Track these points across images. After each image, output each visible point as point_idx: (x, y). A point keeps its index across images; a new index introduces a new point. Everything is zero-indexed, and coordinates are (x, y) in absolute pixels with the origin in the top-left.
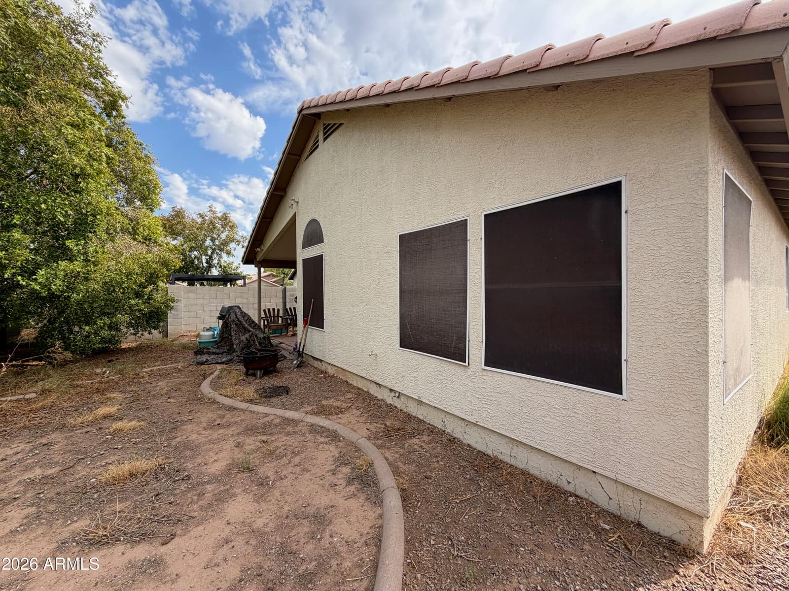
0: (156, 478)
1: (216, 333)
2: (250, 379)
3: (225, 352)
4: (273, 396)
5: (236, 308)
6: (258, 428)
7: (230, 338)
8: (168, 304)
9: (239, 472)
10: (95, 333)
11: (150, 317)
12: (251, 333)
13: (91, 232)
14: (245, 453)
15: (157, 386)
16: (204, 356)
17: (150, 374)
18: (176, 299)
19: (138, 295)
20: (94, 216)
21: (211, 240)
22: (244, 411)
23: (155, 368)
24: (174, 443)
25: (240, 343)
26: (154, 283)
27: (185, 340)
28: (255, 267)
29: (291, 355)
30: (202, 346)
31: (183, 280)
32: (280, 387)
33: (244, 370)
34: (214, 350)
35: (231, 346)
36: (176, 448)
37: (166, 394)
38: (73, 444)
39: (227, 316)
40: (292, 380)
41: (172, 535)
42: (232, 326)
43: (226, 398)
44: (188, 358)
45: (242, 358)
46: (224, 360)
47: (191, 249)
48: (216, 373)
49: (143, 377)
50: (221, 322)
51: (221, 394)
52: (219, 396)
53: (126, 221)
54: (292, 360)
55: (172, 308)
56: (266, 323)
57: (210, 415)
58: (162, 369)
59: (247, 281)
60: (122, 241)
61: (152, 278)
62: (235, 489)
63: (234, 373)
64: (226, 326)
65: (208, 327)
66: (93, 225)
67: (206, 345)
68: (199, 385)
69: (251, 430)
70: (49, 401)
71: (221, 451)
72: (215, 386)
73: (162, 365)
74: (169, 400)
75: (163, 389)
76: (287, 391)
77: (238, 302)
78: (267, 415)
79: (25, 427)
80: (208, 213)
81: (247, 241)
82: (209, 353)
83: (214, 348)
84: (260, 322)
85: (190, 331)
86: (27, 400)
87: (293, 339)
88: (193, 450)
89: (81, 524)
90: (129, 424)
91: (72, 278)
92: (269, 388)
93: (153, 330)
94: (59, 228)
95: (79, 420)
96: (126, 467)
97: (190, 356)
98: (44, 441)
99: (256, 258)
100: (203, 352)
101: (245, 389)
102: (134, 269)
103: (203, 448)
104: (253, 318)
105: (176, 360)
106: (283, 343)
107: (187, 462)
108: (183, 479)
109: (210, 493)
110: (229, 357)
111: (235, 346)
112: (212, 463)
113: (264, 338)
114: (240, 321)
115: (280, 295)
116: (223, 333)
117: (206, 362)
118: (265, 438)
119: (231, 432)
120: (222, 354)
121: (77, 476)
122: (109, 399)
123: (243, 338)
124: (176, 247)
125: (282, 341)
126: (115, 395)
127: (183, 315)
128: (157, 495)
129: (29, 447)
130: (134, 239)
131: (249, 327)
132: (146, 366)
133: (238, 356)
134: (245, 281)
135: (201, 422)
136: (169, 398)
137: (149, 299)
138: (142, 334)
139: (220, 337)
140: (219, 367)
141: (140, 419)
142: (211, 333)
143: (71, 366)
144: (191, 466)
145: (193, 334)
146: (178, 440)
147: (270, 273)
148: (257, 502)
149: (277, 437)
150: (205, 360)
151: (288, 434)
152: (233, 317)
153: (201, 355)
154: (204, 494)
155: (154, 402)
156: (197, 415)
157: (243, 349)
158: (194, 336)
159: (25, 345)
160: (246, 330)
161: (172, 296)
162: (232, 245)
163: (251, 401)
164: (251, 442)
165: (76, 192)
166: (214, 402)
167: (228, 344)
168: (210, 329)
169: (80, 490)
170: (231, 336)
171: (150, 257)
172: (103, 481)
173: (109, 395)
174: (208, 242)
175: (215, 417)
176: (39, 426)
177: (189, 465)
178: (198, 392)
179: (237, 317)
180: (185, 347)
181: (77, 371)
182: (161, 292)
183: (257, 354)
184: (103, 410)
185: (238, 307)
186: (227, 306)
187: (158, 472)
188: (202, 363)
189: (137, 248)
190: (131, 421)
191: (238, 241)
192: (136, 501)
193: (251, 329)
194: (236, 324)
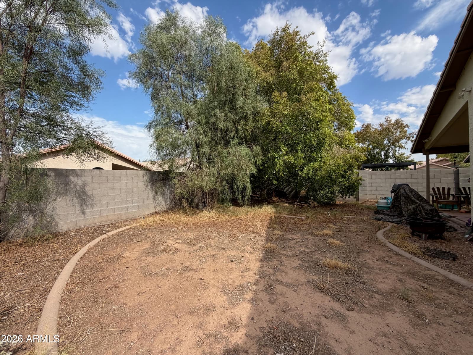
0: (347, 274)
1: (389, 201)
2: (415, 238)
3: (396, 215)
4: (436, 257)
5: (405, 185)
6: (419, 275)
7: (400, 206)
8: (359, 182)
9: (399, 298)
10: (325, 195)
11: (349, 189)
12: (418, 204)
13: (323, 147)
14: (406, 288)
15: (351, 227)
16: (381, 215)
17: (349, 219)
18: (363, 179)
19: (343, 177)
20: (324, 139)
21: (387, 140)
22: (408, 259)
23: (351, 217)
24: (358, 260)
25: (408, 210)
26: (351, 170)
27: (369, 204)
28: (423, 154)
29: (463, 229)
30: (379, 209)
31: (369, 168)
32: (446, 252)
33: (411, 231)
34: (388, 213)
35: (401, 212)
36: (358, 264)
37: (356, 232)
38: (315, 242)
39: (398, 191)
40: (461, 250)
41: (352, 308)
42: (402, 198)
43: (394, 246)
44: (370, 215)
45: (409, 222)
46: (394, 220)
47: (374, 148)
48: (388, 228)
49: (345, 220)
50: (393, 194)
51: (390, 242)
52: (388, 242)
53: (337, 139)
54: (464, 234)
55: (361, 184)
56: (435, 199)
57: (381, 253)
58: (355, 218)
59: (417, 166)
60: (336, 148)
61: (350, 167)
62: (394, 307)
63: (402, 231)
64: (396, 198)
65: (384, 197)
66: (324, 143)
67: (382, 208)
68: (376, 232)
69: (413, 275)
70: (308, 221)
71: (387, 278)
72: (386, 235)
73: (355, 216)
74: (357, 236)
75: (354, 229)
76: (454, 258)
77: (409, 181)
78: (429, 269)
79: (301, 230)
80: (385, 123)
81: (415, 136)
82: (384, 214)
83: (388, 211)
84: (428, 197)
85: (372, 199)
86: (302, 219)
87: (467, 215)
88: (368, 269)
89: (315, 278)
90: (337, 242)
91: (316, 170)
92: (434, 250)
93: (350, 196)
94: (312, 147)
95: (317, 233)
96: (333, 262)
97: (372, 214)
98: (306, 237)
99: (424, 148)
100: (380, 213)
101: (409, 244)
102: (341, 163)
103: (375, 271)
104: (421, 194)
105: (363, 214)
106: (454, 217)
107: (364, 274)
108: (361, 282)
109: (377, 299)
110: (399, 219)
111: (404, 213)
112: (380, 282)
113: (431, 210)
114: (408, 195)
115: (452, 176)
116: (394, 202)
117: (381, 219)
118: (425, 285)
119: (395, 269)
120: (394, 216)
121: (315, 257)
122: (329, 227)
123: (410, 207)
124: (363, 148)
125: (452, 215)
126: (332, 226)
127: (368, 188)
128: (347, 283)
129: (301, 238)
130: (342, 147)
131: (416, 200)
132: (347, 215)
133: (405, 220)
134: (415, 167)
135: (375, 255)
136: (357, 235)
137: (349, 179)
138: (345, 198)
139: (392, 204)
140: (391, 224)
141: (341, 241)
142: (386, 201)
143: (316, 208)
144: (366, 278)
145: (374, 201)
146: (360, 259)
147: (442, 158)
148: (413, 326)
149: (438, 290)
150: (380, 218)
151: (451, 293)
152: (402, 191)
153: (378, 214)
154: (372, 298)
155: (349, 235)
156: (373, 250)
157: (410, 215)
158: (375, 202)
159: (302, 197)
160: (413, 202)
161: (361, 177)
162: (403, 141)
163: (415, 254)
164: (411, 283)
165: (317, 129)
166: (385, 246)
167: (398, 210)
168: (385, 199)
169: (316, 263)
170: (401, 205)
171: (349, 156)
172: (324, 263)
173: (329, 225)
174: (386, 142)
175: (384, 255)
176: (305, 231)
177: (365, 276)
178: (374, 236)
179: (405, 192)
180: (368, 208)
181: (318, 211)
182: (355, 175)
183: (422, 221)
184: (326, 231)
185: (407, 185)
186: (398, 184)
187: (348, 271)
188: (379, 220)
189: (343, 152)
190: (337, 240)
191: (408, 137)
192: (337, 280)
193: (418, 202)
194: (405, 197)
